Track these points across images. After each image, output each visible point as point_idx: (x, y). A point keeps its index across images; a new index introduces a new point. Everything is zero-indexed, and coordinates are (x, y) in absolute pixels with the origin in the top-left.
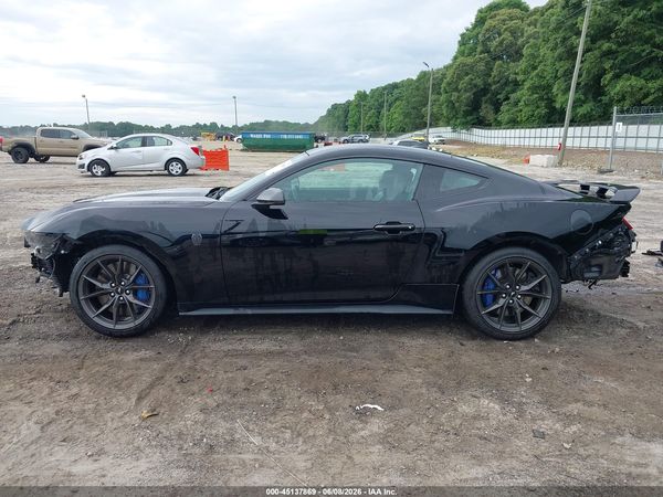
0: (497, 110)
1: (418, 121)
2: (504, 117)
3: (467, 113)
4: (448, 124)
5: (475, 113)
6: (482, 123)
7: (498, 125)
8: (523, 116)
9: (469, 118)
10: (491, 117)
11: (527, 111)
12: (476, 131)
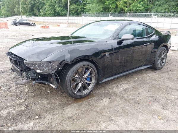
0: (39, 11)
1: (13, 13)
2: (42, 13)
3: (30, 12)
4: (24, 15)
5: (32, 12)
6: (35, 15)
7: (40, 15)
8: (47, 13)
9: (31, 13)
10: (38, 13)
11: (48, 12)
12: (33, 17)
